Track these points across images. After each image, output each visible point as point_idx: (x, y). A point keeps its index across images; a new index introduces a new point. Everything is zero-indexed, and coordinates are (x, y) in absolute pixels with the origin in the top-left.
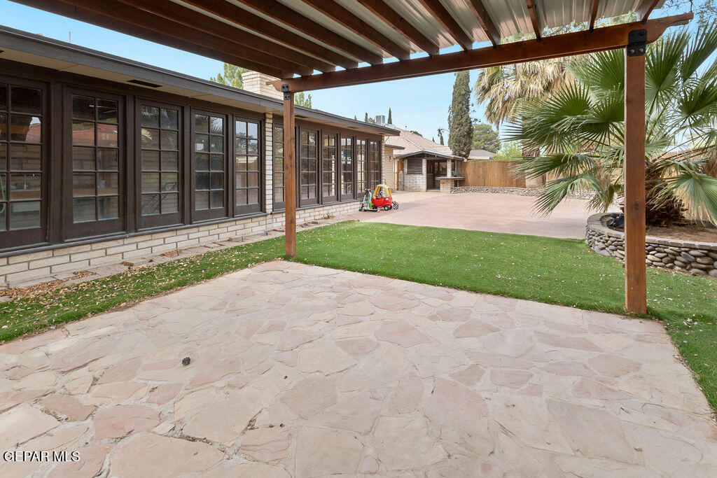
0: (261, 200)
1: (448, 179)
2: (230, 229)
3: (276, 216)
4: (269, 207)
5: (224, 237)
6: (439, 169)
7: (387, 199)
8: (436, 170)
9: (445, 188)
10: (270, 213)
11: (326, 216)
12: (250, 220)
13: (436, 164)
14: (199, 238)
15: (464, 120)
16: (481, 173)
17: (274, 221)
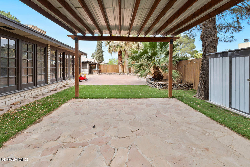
0: (46, 79)
1: (96, 70)
2: (36, 91)
3: (51, 85)
4: (49, 82)
5: (34, 94)
6: (92, 67)
7: (85, 77)
8: (91, 67)
9: (95, 73)
10: (49, 84)
11: (66, 84)
12: (43, 87)
13: (91, 65)
14: (24, 96)
15: (101, 51)
16: (106, 68)
17: (51, 86)
